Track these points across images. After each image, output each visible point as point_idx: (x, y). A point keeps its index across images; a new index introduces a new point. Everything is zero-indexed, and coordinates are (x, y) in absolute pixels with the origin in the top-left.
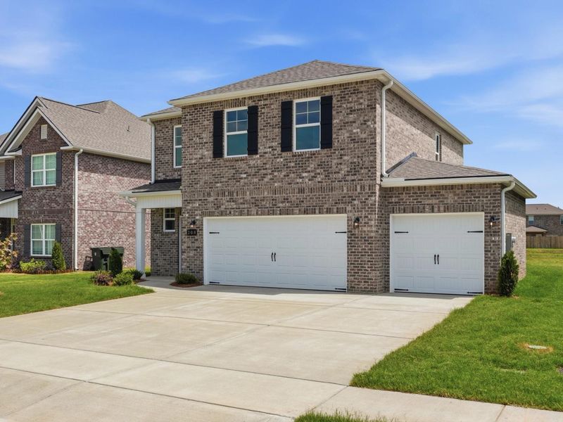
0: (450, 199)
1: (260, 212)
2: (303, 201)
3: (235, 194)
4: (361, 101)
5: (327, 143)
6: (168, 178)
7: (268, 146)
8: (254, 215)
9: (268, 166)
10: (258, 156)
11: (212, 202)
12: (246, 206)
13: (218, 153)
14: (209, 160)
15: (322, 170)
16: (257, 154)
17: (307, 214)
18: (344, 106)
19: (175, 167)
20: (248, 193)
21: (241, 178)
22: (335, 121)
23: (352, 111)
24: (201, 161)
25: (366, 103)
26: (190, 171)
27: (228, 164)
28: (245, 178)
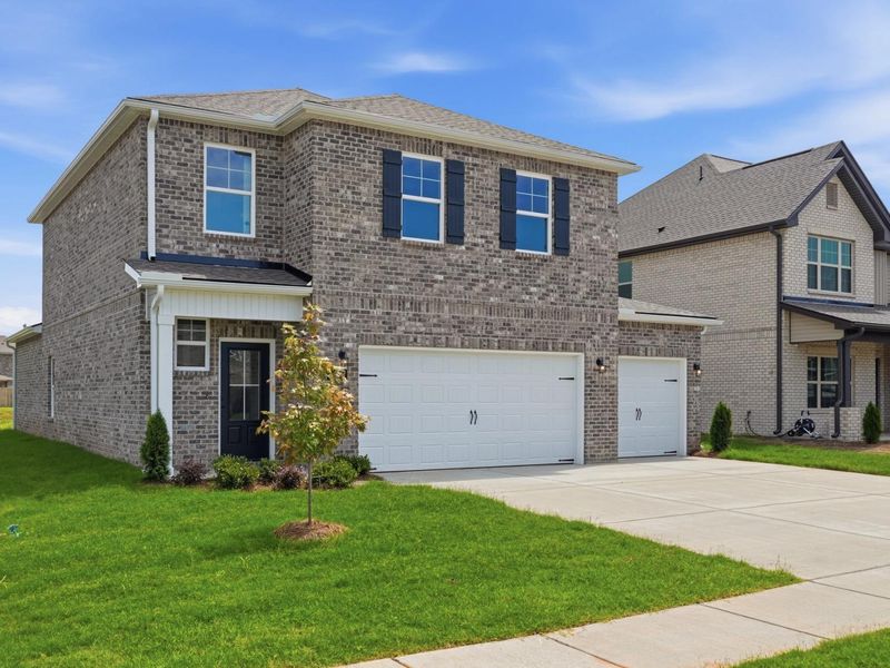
0: (662, 339)
1: (467, 343)
2: (530, 330)
3: (423, 308)
4: (602, 198)
5: (562, 247)
6: (192, 253)
7: (479, 234)
8: (457, 347)
9: (479, 268)
10: (463, 248)
11: (379, 318)
12: (443, 330)
13: (391, 229)
14: (373, 239)
15: (556, 286)
16: (462, 244)
17: (537, 350)
18: (583, 198)
19: (205, 231)
20: (446, 308)
21: (436, 281)
22: (571, 218)
23: (592, 209)
24: (357, 237)
25: (607, 202)
26: (333, 253)
27: (410, 251)
28: (441, 282)
